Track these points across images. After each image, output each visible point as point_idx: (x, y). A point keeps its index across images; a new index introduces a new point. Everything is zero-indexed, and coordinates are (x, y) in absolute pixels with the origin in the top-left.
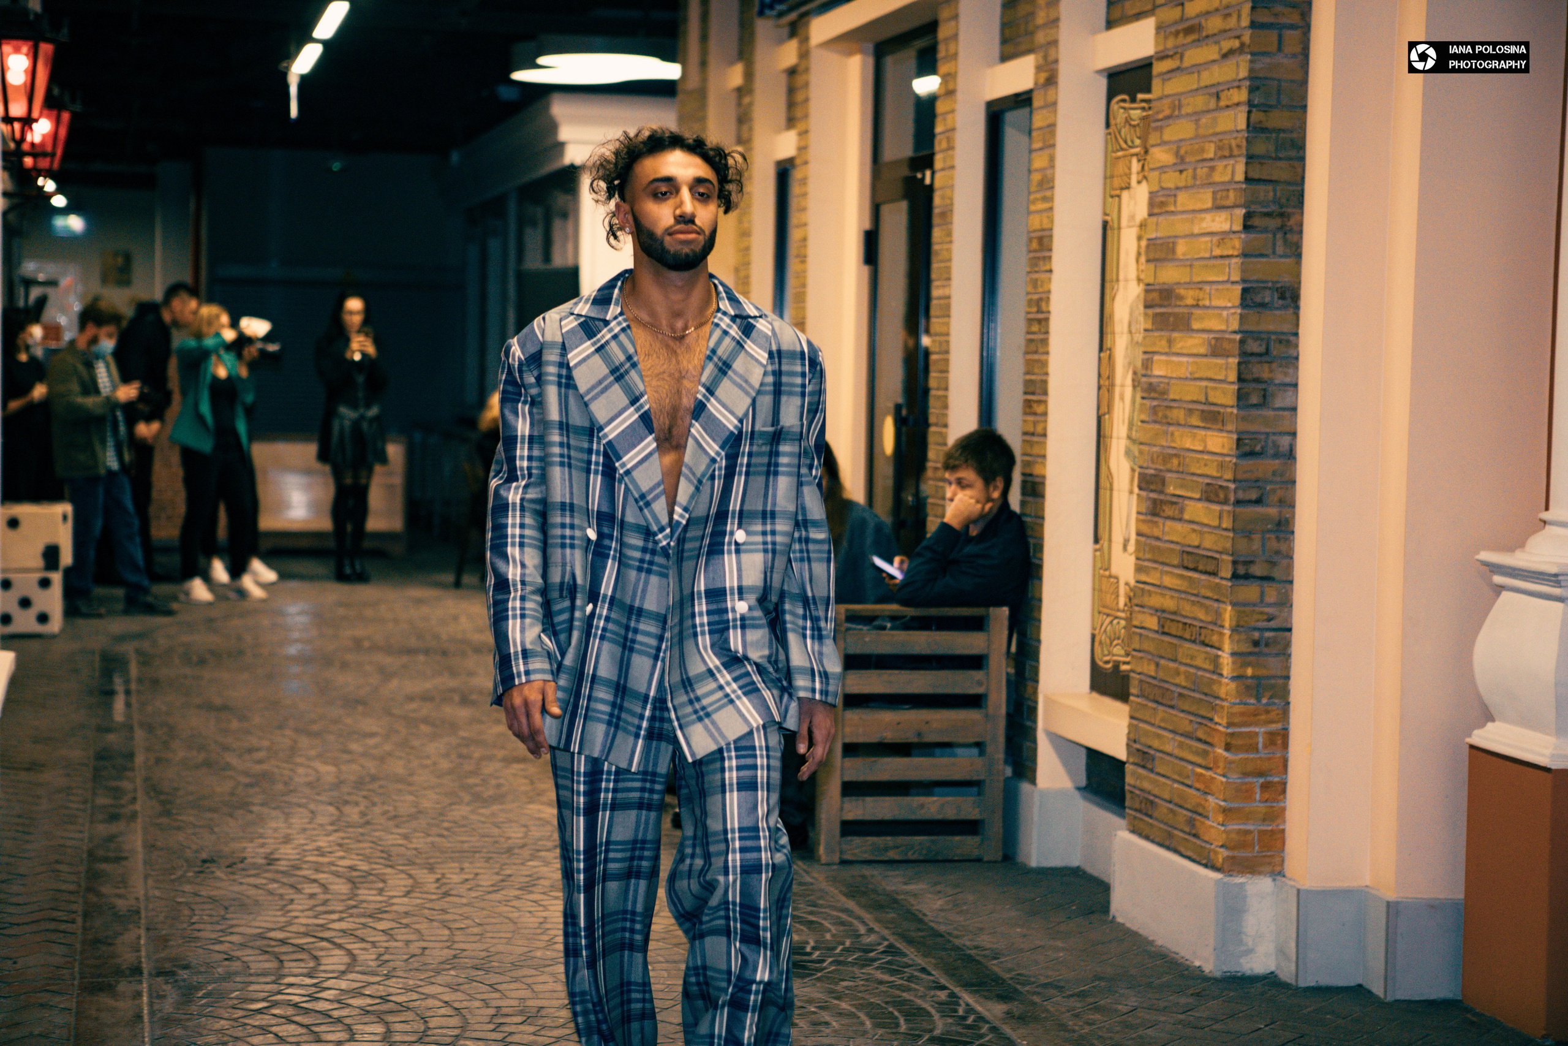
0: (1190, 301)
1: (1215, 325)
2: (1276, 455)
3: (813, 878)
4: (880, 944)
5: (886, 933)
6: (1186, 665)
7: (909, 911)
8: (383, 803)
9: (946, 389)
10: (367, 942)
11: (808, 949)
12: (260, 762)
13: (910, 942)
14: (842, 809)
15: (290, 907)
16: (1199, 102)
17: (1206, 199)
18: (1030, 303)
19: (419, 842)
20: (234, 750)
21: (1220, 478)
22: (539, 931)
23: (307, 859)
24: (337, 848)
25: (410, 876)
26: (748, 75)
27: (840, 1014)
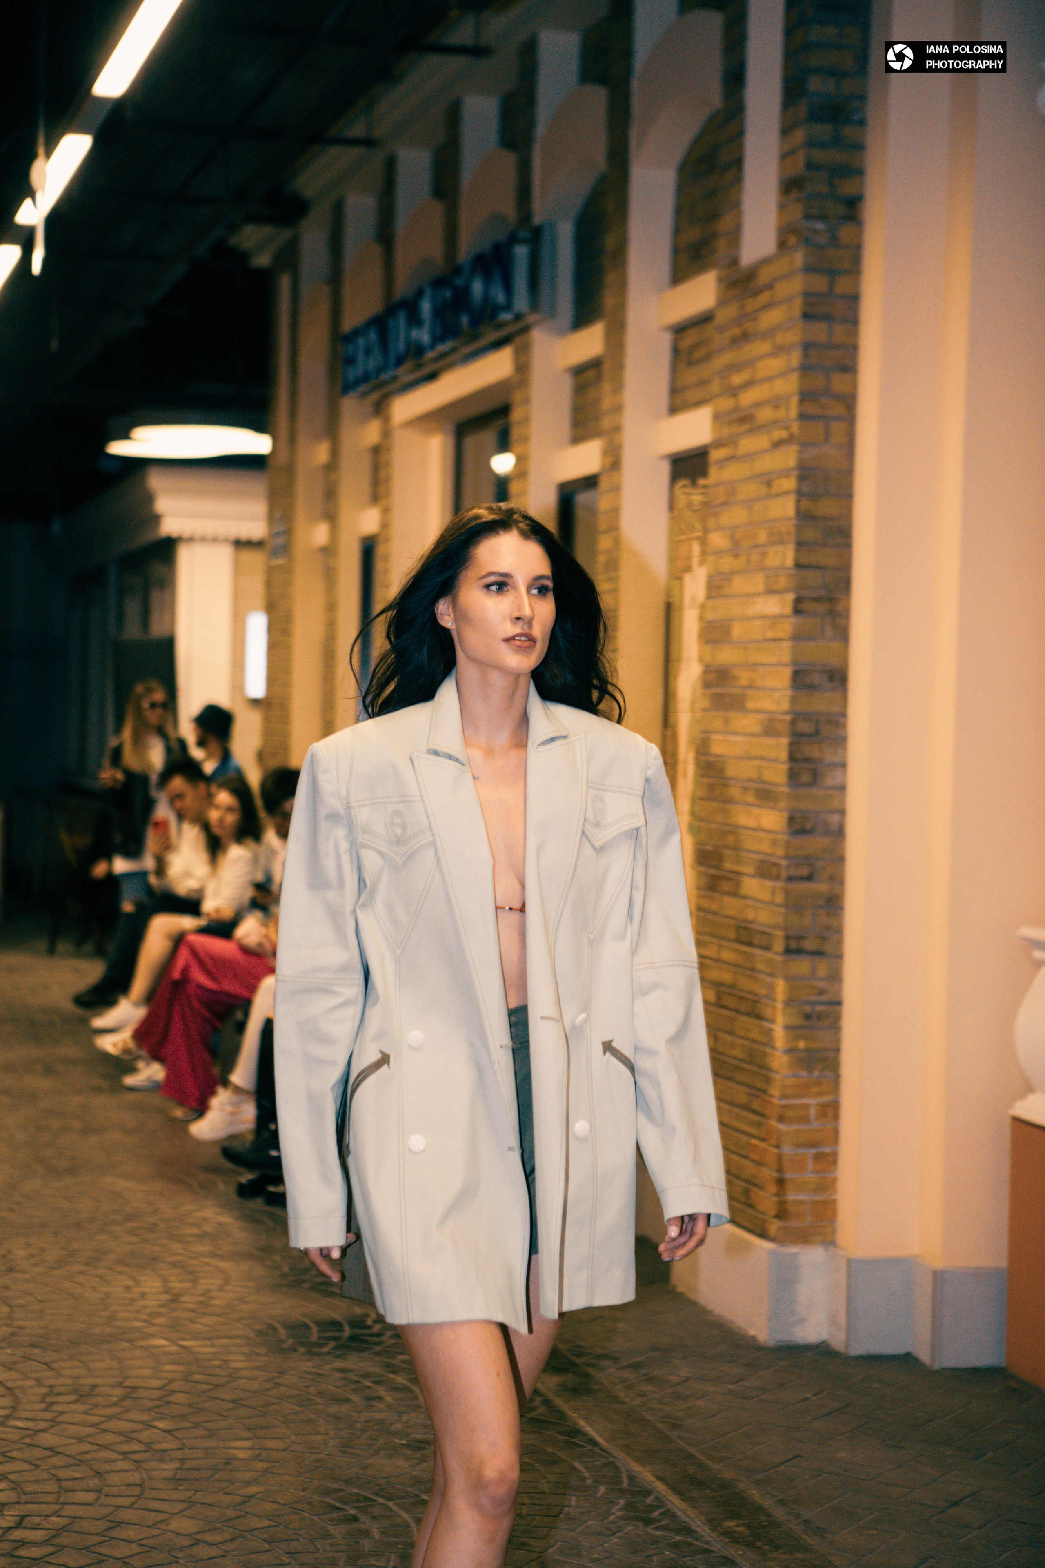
0: (744, 682)
1: (767, 704)
2: (827, 833)
6: (742, 1037)
16: (752, 489)
17: (758, 583)
21: (772, 855)
26: (335, 453)
27: (396, 1388)
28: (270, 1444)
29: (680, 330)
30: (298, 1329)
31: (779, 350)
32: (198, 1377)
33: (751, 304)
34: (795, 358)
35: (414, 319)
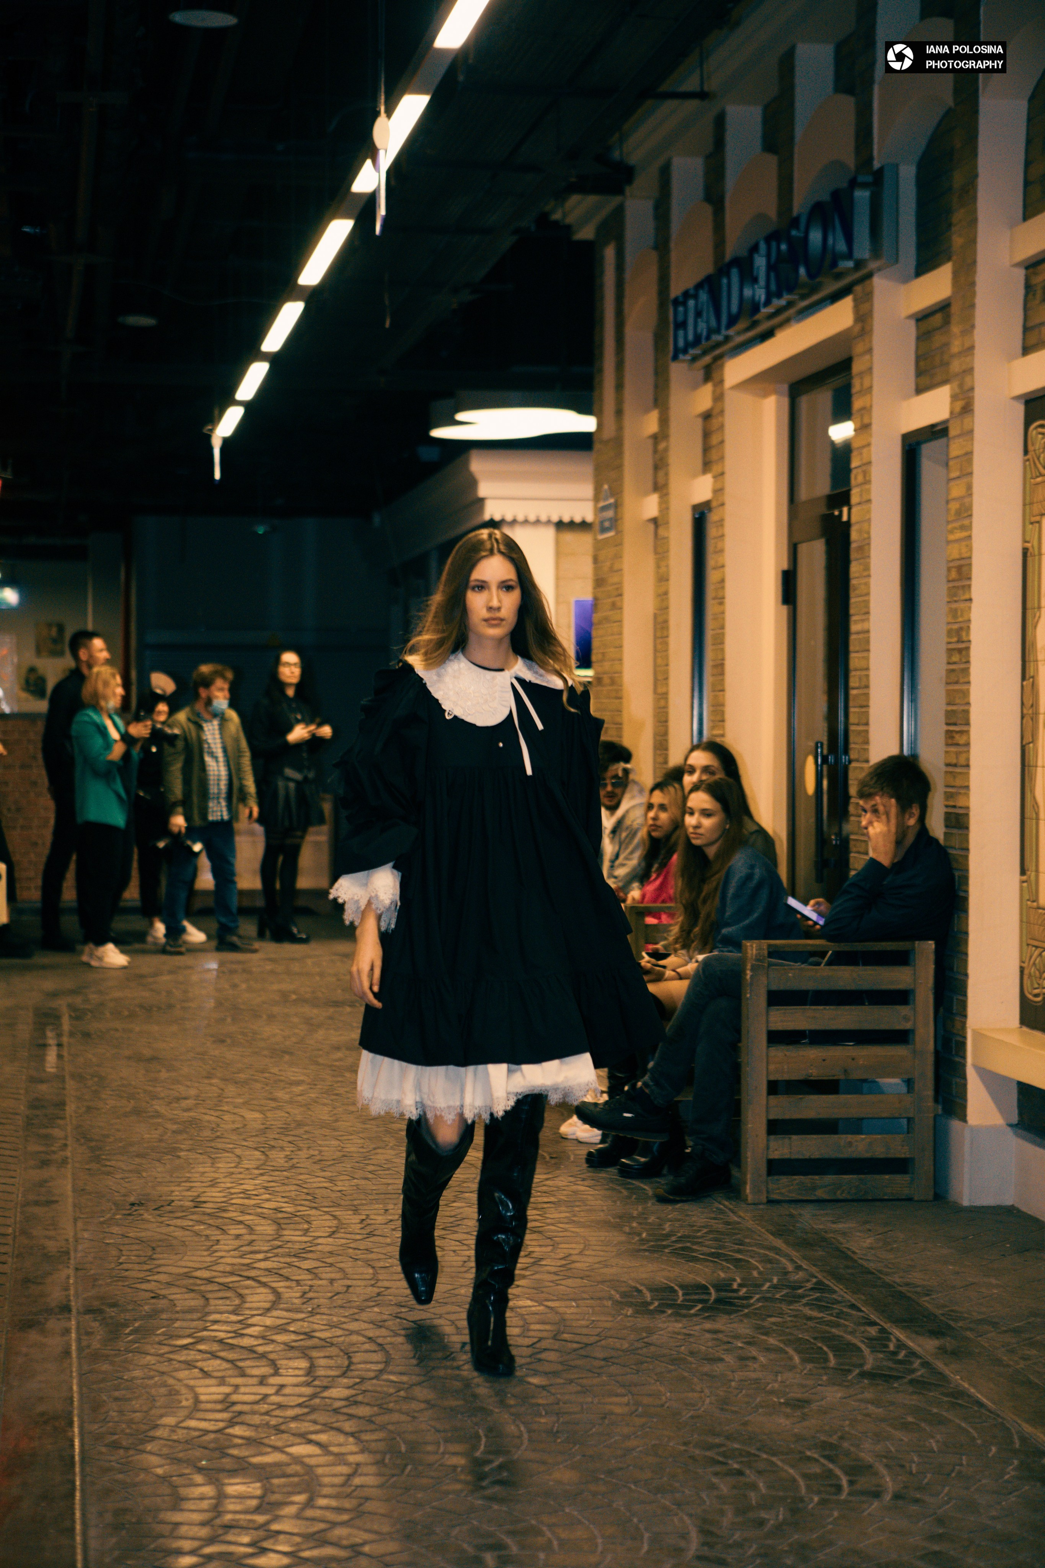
3: (740, 1217)
4: (808, 1281)
5: (814, 1270)
7: (837, 1249)
8: (309, 1148)
9: (867, 724)
10: (292, 1280)
11: (735, 1286)
12: (188, 1110)
13: (839, 1278)
14: (768, 1148)
15: (215, 1247)
18: (950, 633)
19: (343, 1185)
20: (163, 1098)
22: (463, 1269)
23: (233, 1201)
24: (263, 1190)
25: (335, 1217)
26: (664, 421)
27: (768, 1349)
28: (646, 1400)
29: (1033, 265)
30: (664, 1293)
32: (566, 1336)
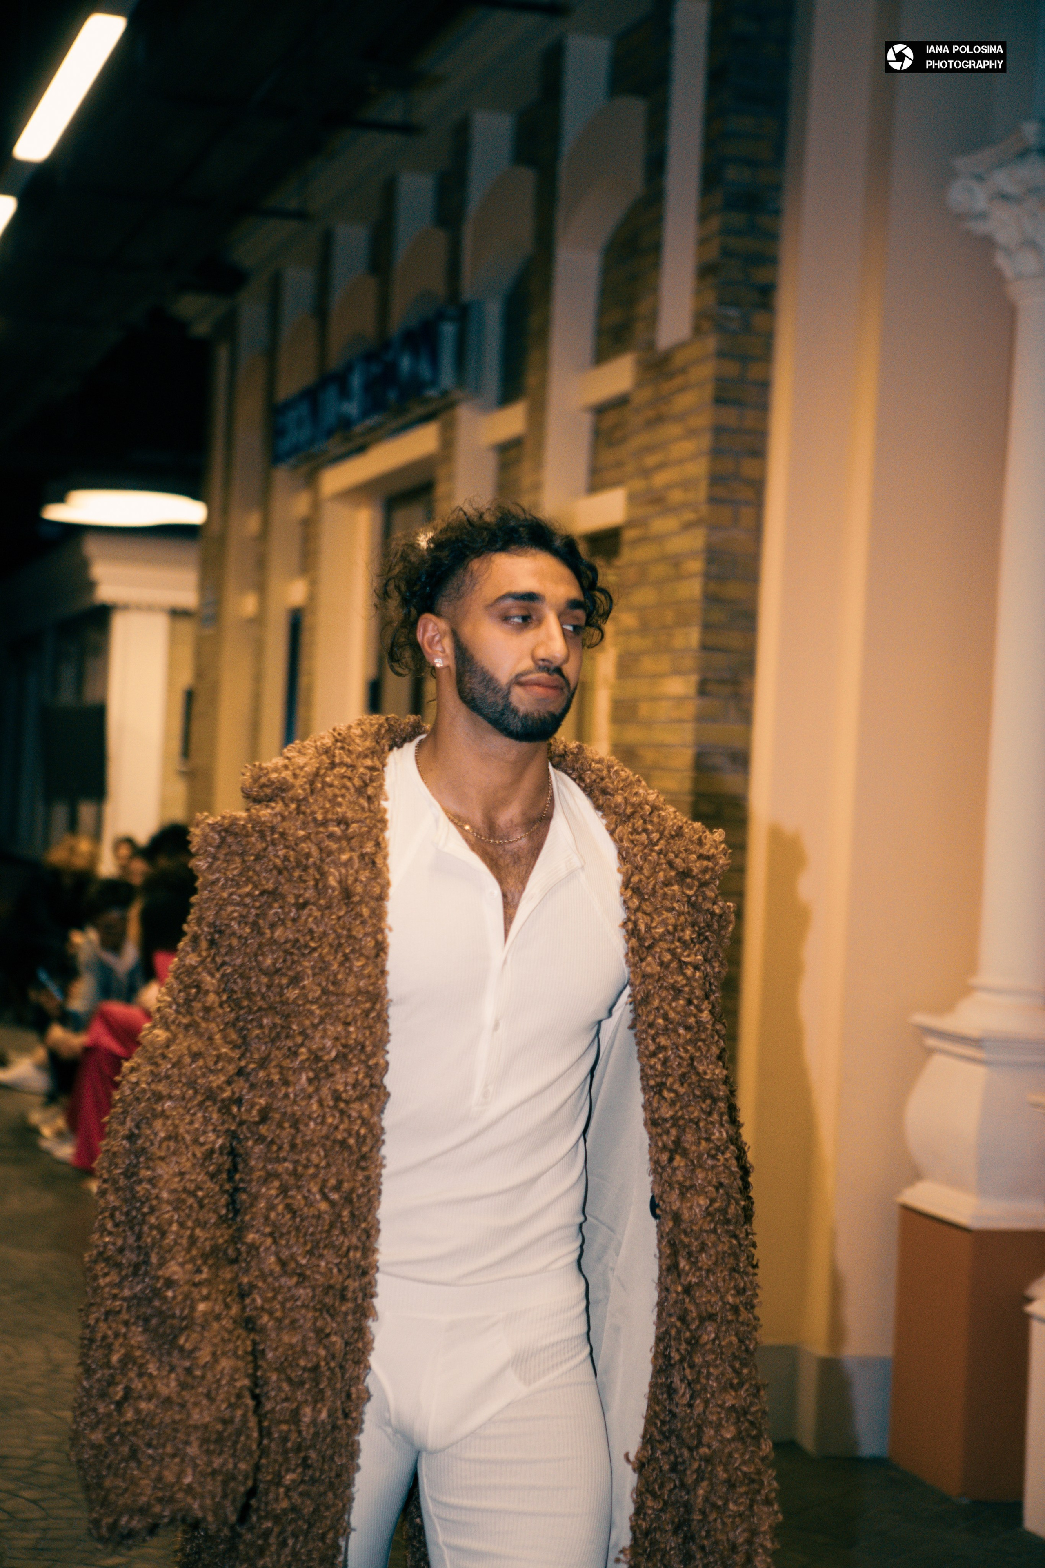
0: (649, 761)
1: (671, 784)
16: (662, 571)
26: (266, 523)
29: (601, 410)
31: (691, 433)
33: (666, 387)
34: (705, 441)
35: (345, 393)
